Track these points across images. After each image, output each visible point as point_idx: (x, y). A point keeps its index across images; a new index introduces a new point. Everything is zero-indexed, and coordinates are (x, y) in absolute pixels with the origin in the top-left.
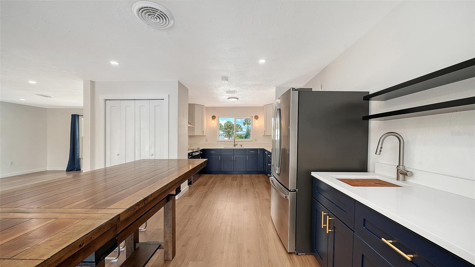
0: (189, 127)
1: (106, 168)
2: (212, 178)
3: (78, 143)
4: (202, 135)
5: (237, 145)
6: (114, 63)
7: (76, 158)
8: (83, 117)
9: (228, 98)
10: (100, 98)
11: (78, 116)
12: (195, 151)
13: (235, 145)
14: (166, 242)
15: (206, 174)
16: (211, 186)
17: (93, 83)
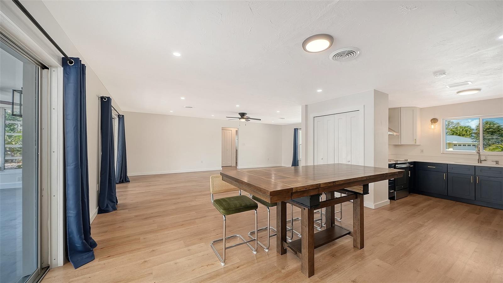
0: (389, 135)
1: (314, 166)
2: (428, 200)
3: (297, 148)
4: (414, 144)
5: (485, 160)
6: (320, 91)
7: (297, 160)
8: (301, 130)
9: (458, 92)
10: (311, 116)
11: (298, 129)
12: (399, 162)
13: (480, 161)
14: (355, 231)
15: (419, 194)
16: (424, 209)
17: (306, 106)
